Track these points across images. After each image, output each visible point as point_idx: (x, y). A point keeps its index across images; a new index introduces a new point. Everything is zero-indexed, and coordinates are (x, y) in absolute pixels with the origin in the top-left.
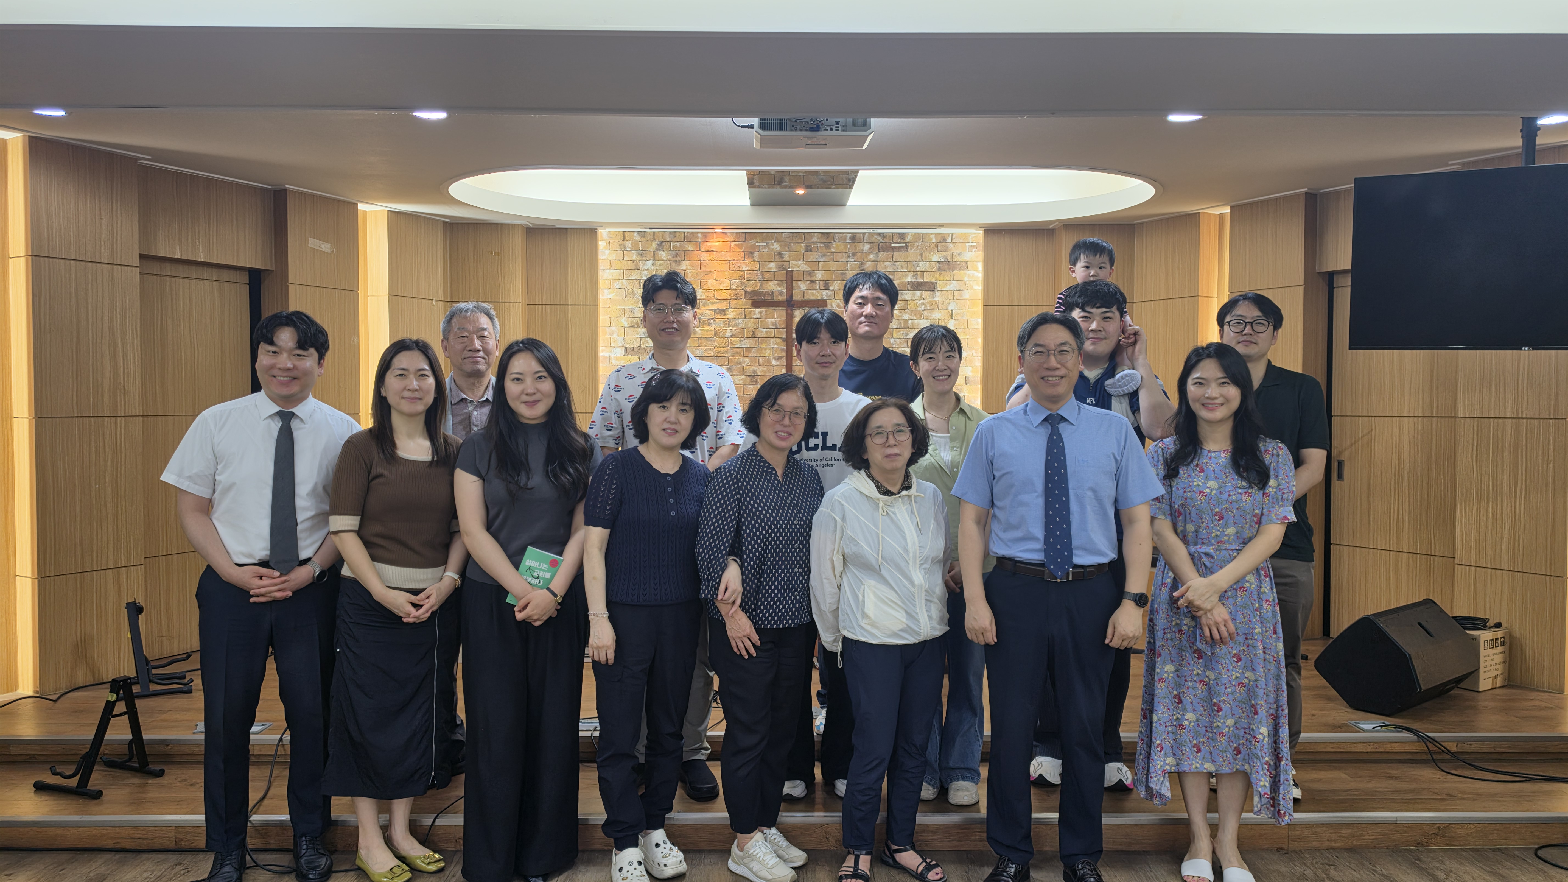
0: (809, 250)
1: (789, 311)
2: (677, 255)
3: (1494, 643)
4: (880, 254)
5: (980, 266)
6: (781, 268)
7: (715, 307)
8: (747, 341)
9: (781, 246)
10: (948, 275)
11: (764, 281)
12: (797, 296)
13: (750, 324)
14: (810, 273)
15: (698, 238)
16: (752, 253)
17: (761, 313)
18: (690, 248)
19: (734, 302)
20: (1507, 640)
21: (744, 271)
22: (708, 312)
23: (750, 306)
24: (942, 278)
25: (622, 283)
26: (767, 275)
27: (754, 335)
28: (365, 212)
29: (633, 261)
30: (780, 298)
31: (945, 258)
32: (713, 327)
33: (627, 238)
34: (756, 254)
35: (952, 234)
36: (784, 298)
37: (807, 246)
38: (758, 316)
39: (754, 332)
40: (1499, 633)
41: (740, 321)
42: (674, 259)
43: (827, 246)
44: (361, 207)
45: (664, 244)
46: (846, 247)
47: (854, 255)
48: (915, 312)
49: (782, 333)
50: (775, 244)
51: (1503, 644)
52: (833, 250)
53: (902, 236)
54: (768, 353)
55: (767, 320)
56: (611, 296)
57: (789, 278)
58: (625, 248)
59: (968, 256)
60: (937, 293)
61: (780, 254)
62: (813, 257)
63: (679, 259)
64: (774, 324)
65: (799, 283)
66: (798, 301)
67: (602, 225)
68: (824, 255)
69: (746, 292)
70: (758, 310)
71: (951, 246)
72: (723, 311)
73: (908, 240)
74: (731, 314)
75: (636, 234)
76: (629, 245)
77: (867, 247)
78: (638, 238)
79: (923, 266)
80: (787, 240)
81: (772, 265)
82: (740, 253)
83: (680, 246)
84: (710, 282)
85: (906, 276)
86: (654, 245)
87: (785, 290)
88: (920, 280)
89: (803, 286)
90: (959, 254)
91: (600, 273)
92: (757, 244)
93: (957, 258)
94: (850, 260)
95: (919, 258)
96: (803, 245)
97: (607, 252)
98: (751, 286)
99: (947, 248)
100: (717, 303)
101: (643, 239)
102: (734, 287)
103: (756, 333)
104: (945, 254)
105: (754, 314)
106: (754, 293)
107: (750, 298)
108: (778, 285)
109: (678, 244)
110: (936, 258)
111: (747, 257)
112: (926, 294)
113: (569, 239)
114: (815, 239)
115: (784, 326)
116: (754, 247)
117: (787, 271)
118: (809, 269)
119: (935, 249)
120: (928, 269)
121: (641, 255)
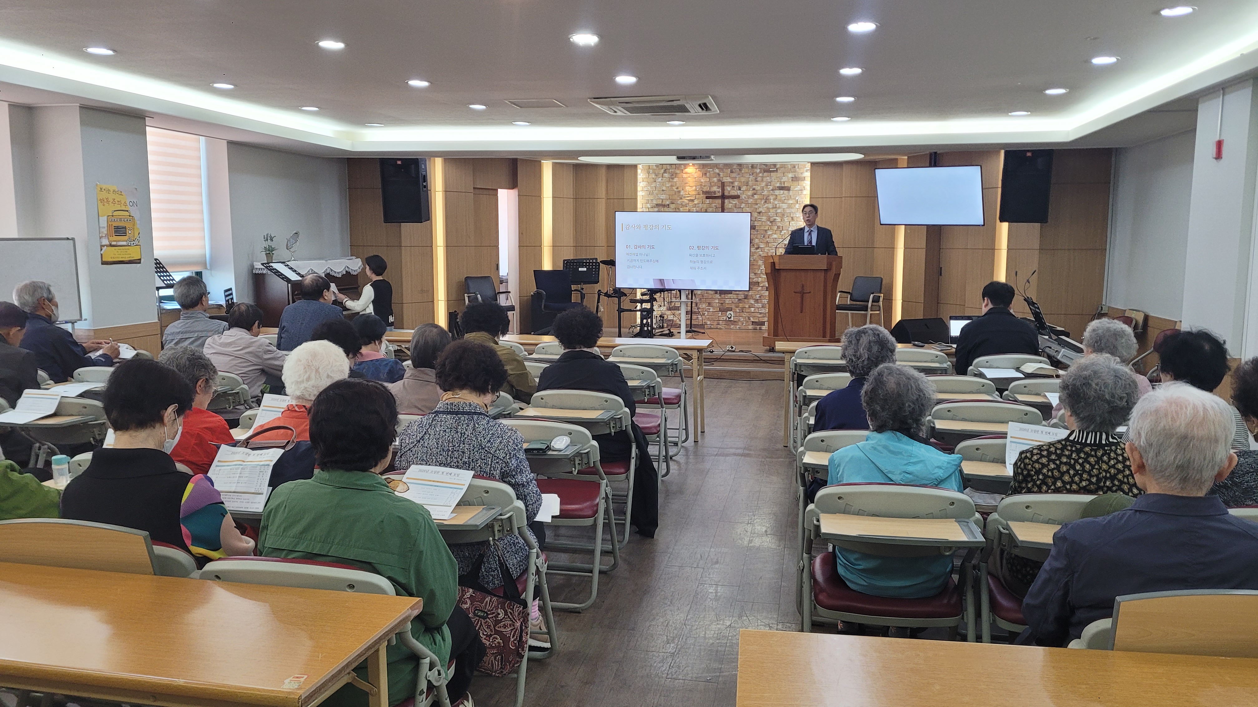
0: (732, 172)
1: (723, 200)
2: (672, 175)
4: (765, 174)
5: (809, 179)
6: (719, 180)
7: (689, 198)
9: (719, 170)
10: (795, 183)
11: (711, 186)
12: (726, 194)
13: (705, 206)
14: (732, 183)
15: (682, 167)
18: (678, 172)
19: (697, 196)
21: (702, 182)
22: (686, 201)
23: (705, 198)
24: (793, 185)
29: (653, 178)
30: (718, 194)
31: (795, 175)
32: (688, 208)
33: (650, 168)
34: (708, 174)
35: (798, 164)
39: (706, 210)
41: (700, 205)
43: (740, 170)
45: (667, 170)
46: (749, 171)
52: (743, 172)
53: (775, 165)
55: (712, 204)
56: (643, 194)
57: (723, 185)
58: (649, 173)
59: (805, 174)
62: (733, 175)
65: (727, 187)
69: (703, 192)
71: (798, 170)
72: (692, 201)
73: (777, 167)
74: (696, 202)
75: (654, 166)
76: (651, 171)
77: (758, 171)
79: (784, 179)
80: (722, 167)
81: (715, 179)
82: (700, 174)
84: (687, 188)
85: (777, 184)
86: (662, 171)
88: (783, 185)
89: (729, 189)
94: (751, 176)
95: (783, 175)
96: (729, 170)
97: (641, 175)
98: (706, 189)
99: (795, 171)
101: (657, 168)
102: (698, 190)
105: (707, 202)
106: (707, 192)
107: (705, 194)
108: (718, 189)
109: (673, 170)
110: (790, 175)
111: (703, 175)
112: (786, 192)
113: (624, 171)
114: (735, 167)
115: (720, 207)
116: (707, 171)
117: (722, 182)
119: (790, 171)
120: (787, 180)
121: (656, 175)
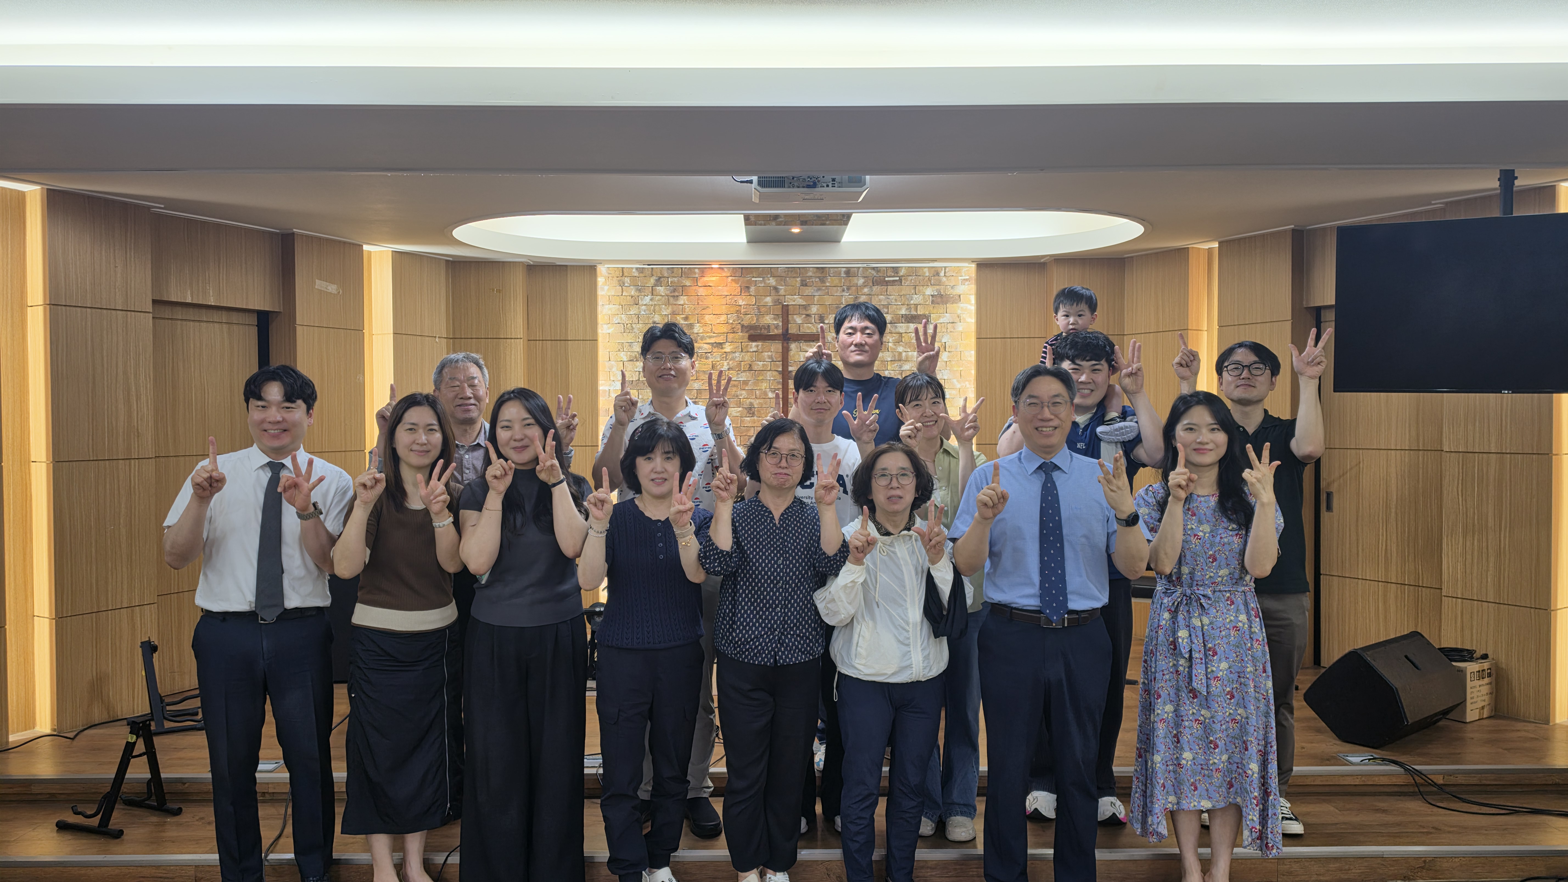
0: (804, 284)
1: (785, 345)
2: (674, 290)
3: (1481, 674)
4: (875, 288)
5: (973, 299)
6: (777, 302)
7: (712, 341)
8: (744, 374)
9: (776, 281)
11: (760, 315)
12: (793, 330)
13: (747, 357)
14: (805, 307)
15: (695, 273)
16: (748, 288)
17: (757, 346)
18: (688, 284)
19: (731, 336)
20: (1493, 672)
21: (740, 306)
22: (706, 346)
23: (746, 340)
24: (935, 311)
25: (621, 318)
26: (763, 309)
27: (750, 368)
28: (370, 253)
29: (632, 297)
30: (776, 332)
31: (939, 291)
32: (711, 360)
33: (626, 274)
34: (752, 289)
35: (945, 268)
36: (780, 331)
37: (802, 281)
38: (755, 349)
39: (750, 365)
40: (1486, 665)
41: (737, 354)
42: (672, 294)
43: (822, 280)
44: (366, 247)
45: (662, 279)
46: (840, 281)
47: (848, 289)
49: (778, 366)
50: (771, 278)
51: (1489, 675)
52: (828, 284)
53: (896, 270)
54: (764, 385)
55: (763, 354)
56: (610, 331)
57: (785, 312)
58: (624, 284)
59: (961, 289)
61: (776, 289)
62: (808, 291)
63: (676, 294)
64: (770, 357)
65: (795, 316)
66: (793, 335)
67: (601, 262)
68: (819, 290)
69: (743, 326)
70: (754, 344)
71: (944, 279)
72: (720, 345)
73: (901, 274)
74: (728, 348)
75: (634, 270)
76: (627, 280)
77: (861, 281)
78: (636, 274)
79: (916, 299)
80: (783, 274)
81: (768, 300)
82: (736, 288)
83: (678, 281)
84: (707, 317)
85: (900, 309)
86: (652, 281)
87: (781, 324)
88: (914, 313)
89: (799, 320)
90: (952, 288)
91: (599, 308)
92: (753, 279)
93: (950, 291)
94: (845, 294)
95: (913, 291)
96: (798, 279)
97: (606, 288)
98: (747, 320)
99: (940, 281)
100: (714, 337)
101: (641, 275)
102: (731, 321)
103: (753, 366)
104: (938, 287)
105: (751, 348)
107: (747, 332)
108: (775, 319)
109: (676, 279)
110: (929, 291)
111: (743, 292)
113: (569, 276)
114: (810, 274)
115: (780, 359)
116: (750, 282)
117: (783, 305)
118: (805, 303)
119: (929, 282)
120: (922, 302)
121: (640, 291)
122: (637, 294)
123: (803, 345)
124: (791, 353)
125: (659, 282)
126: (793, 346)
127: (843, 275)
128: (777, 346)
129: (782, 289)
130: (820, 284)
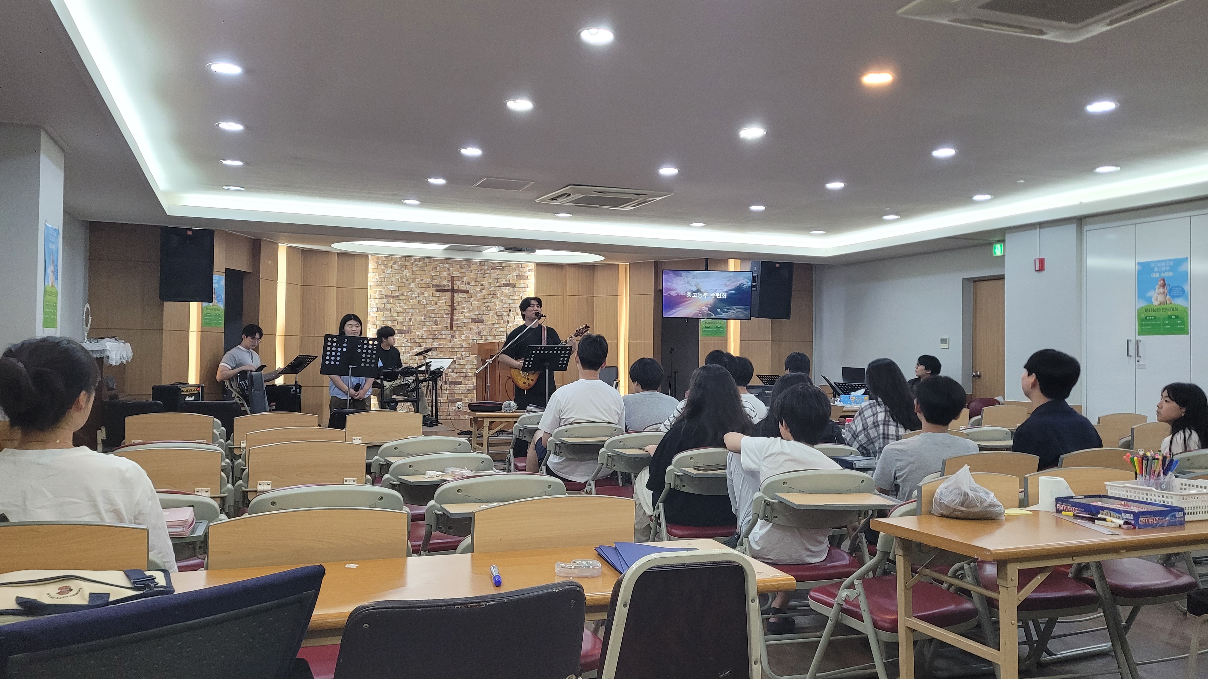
0: (461, 267)
1: (452, 294)
2: (402, 267)
4: (492, 271)
5: (533, 278)
6: (449, 275)
7: (419, 291)
8: (433, 306)
9: (449, 265)
10: (520, 281)
11: (440, 280)
12: (456, 288)
13: (435, 299)
14: (461, 278)
15: (412, 260)
16: (436, 268)
17: (440, 294)
18: (408, 264)
19: (427, 289)
21: (432, 276)
22: (416, 293)
23: (435, 291)
24: (518, 282)
25: (376, 279)
26: (442, 277)
27: (436, 304)
29: (382, 269)
31: (519, 274)
32: (417, 300)
33: (379, 259)
34: (438, 268)
35: (522, 264)
36: (450, 288)
37: (460, 266)
41: (430, 297)
42: (401, 269)
43: (469, 266)
44: (280, 244)
45: (397, 262)
46: (477, 267)
47: (480, 271)
48: (506, 296)
49: (448, 303)
50: (447, 264)
52: (471, 268)
53: (501, 264)
54: (442, 312)
55: (442, 298)
56: (373, 284)
57: (453, 279)
58: (379, 263)
59: (528, 274)
60: (516, 289)
61: (448, 269)
62: (463, 271)
63: (403, 269)
64: (445, 299)
66: (456, 290)
67: (371, 254)
69: (433, 284)
70: (438, 293)
71: (521, 269)
72: (422, 293)
73: (503, 265)
74: (426, 294)
75: (384, 257)
77: (486, 267)
78: (384, 259)
79: (509, 277)
80: (452, 263)
81: (445, 273)
82: (431, 267)
83: (404, 263)
84: (417, 280)
85: (503, 281)
86: (392, 262)
87: (450, 285)
88: (508, 282)
89: (458, 283)
90: (525, 272)
91: (369, 274)
92: (439, 264)
93: (524, 274)
94: (479, 273)
95: (508, 273)
97: (372, 265)
98: (435, 282)
100: (420, 289)
101: (386, 259)
102: (428, 282)
104: (519, 272)
105: (437, 295)
106: (437, 285)
107: (435, 288)
108: (448, 282)
110: (515, 274)
111: (434, 269)
112: (511, 288)
113: (356, 259)
114: (464, 263)
115: (450, 300)
116: (437, 265)
117: (452, 276)
118: (461, 276)
119: (515, 270)
120: (512, 278)
121: (386, 267)
122: (385, 268)
123: (460, 294)
124: (455, 298)
125: (395, 263)
126: (456, 295)
127: (478, 264)
128: (449, 294)
129: (451, 269)
130: (468, 268)
